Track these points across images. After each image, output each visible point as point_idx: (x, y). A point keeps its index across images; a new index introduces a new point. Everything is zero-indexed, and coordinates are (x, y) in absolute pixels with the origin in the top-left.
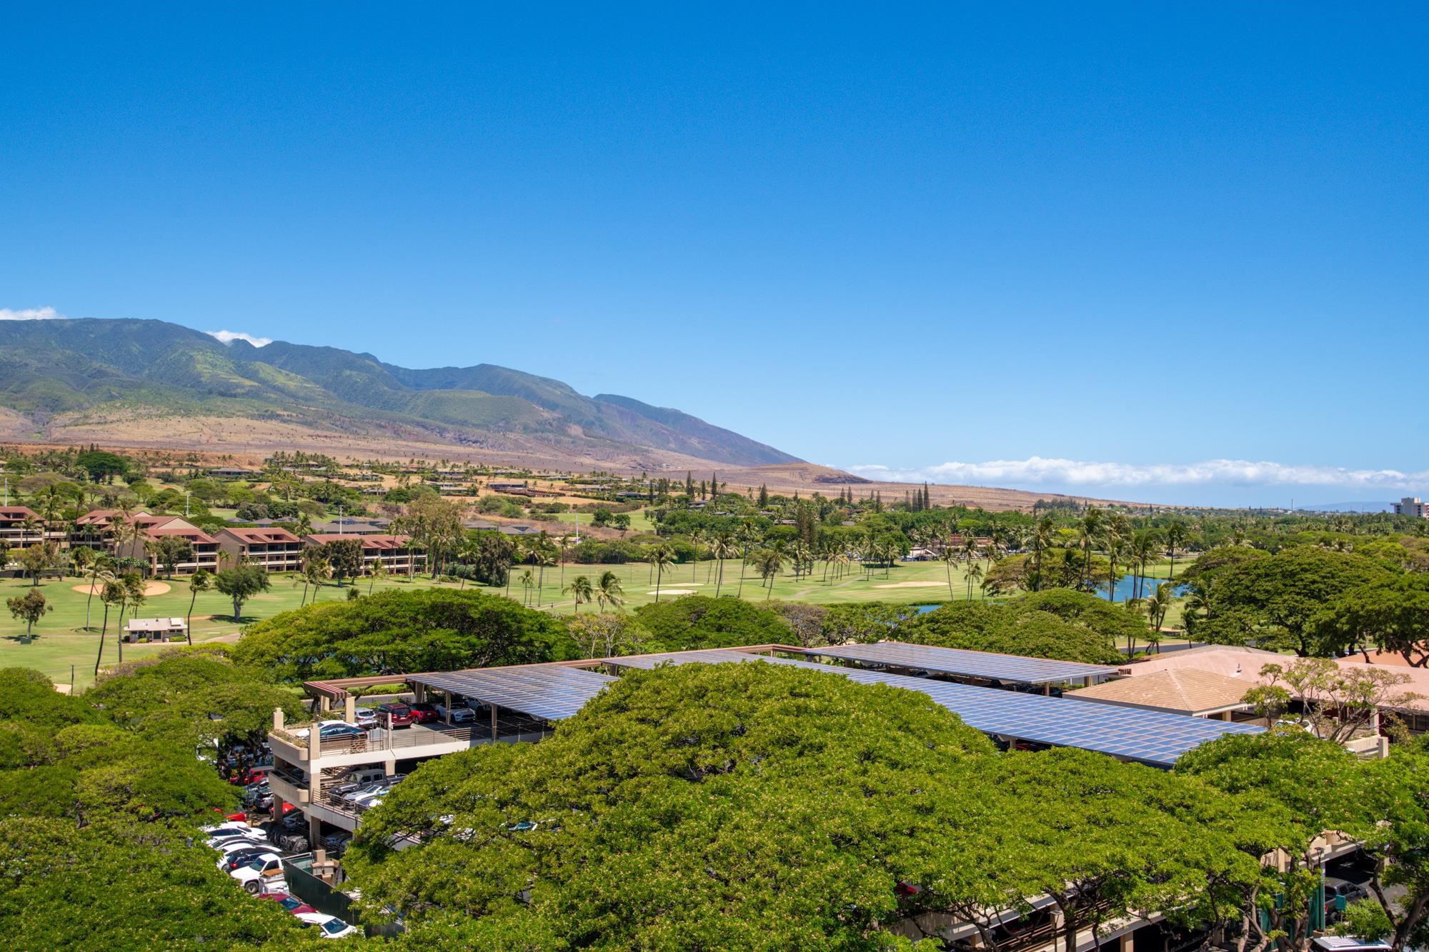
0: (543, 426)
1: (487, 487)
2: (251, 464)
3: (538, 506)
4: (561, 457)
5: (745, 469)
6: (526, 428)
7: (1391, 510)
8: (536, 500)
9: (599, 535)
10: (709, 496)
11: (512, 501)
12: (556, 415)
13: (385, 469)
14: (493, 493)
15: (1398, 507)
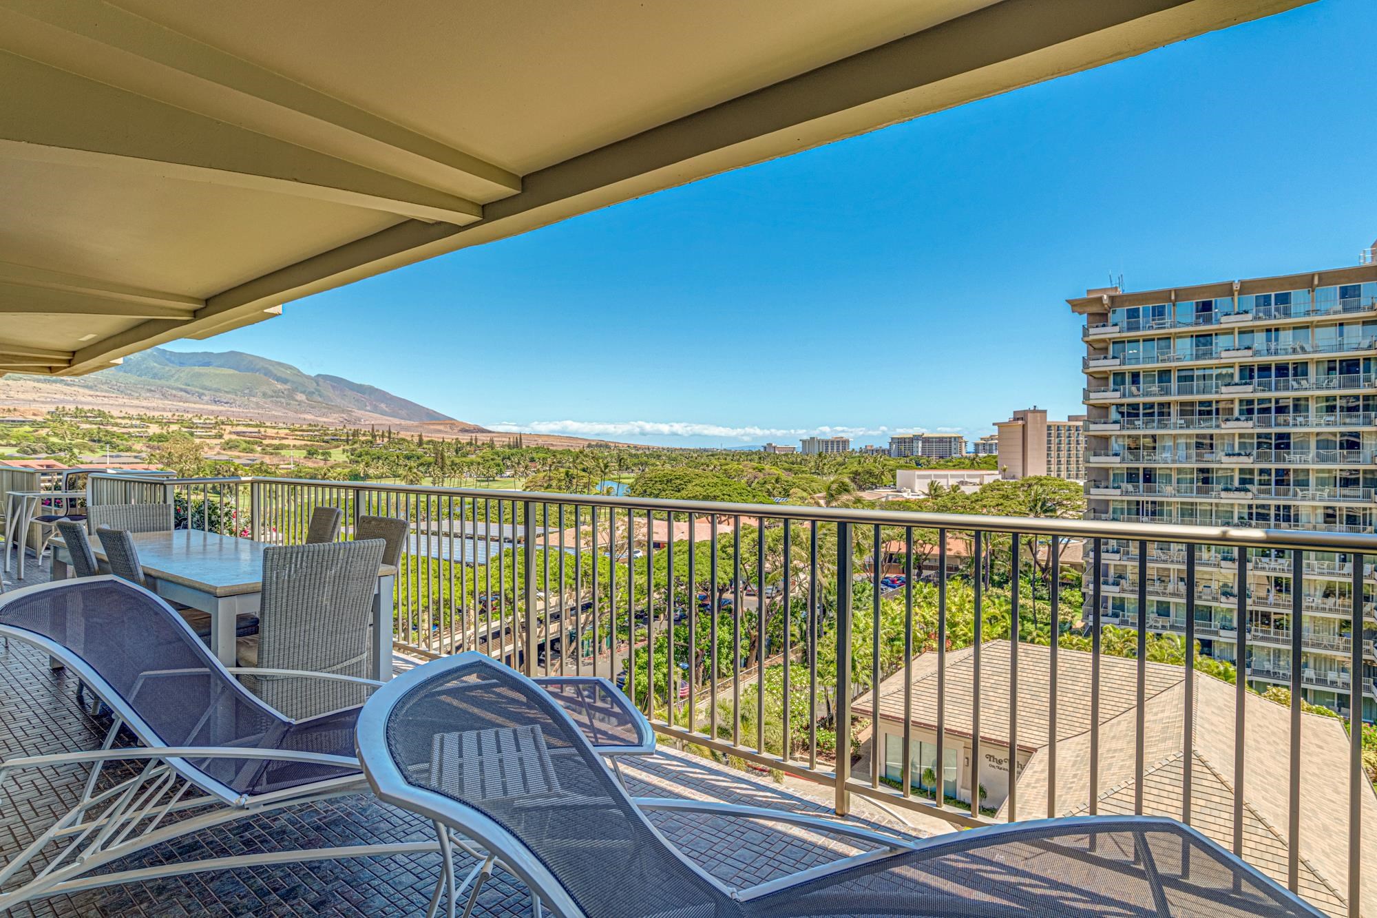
0: (277, 394)
1: (231, 433)
2: (34, 415)
3: (267, 446)
4: (291, 414)
5: (416, 423)
6: (264, 395)
7: (762, 450)
8: (266, 442)
9: (310, 464)
10: (386, 440)
11: (248, 442)
12: (286, 387)
13: (152, 420)
14: (234, 437)
15: (765, 448)
